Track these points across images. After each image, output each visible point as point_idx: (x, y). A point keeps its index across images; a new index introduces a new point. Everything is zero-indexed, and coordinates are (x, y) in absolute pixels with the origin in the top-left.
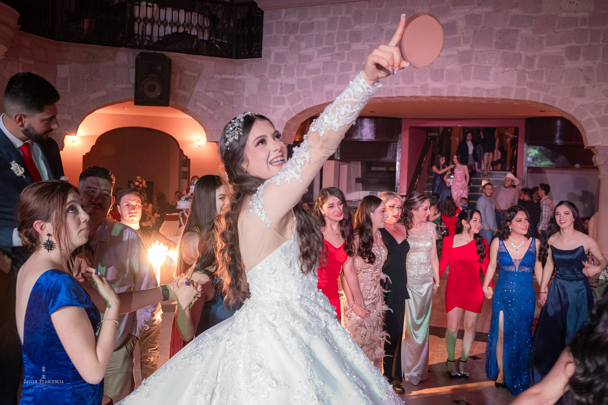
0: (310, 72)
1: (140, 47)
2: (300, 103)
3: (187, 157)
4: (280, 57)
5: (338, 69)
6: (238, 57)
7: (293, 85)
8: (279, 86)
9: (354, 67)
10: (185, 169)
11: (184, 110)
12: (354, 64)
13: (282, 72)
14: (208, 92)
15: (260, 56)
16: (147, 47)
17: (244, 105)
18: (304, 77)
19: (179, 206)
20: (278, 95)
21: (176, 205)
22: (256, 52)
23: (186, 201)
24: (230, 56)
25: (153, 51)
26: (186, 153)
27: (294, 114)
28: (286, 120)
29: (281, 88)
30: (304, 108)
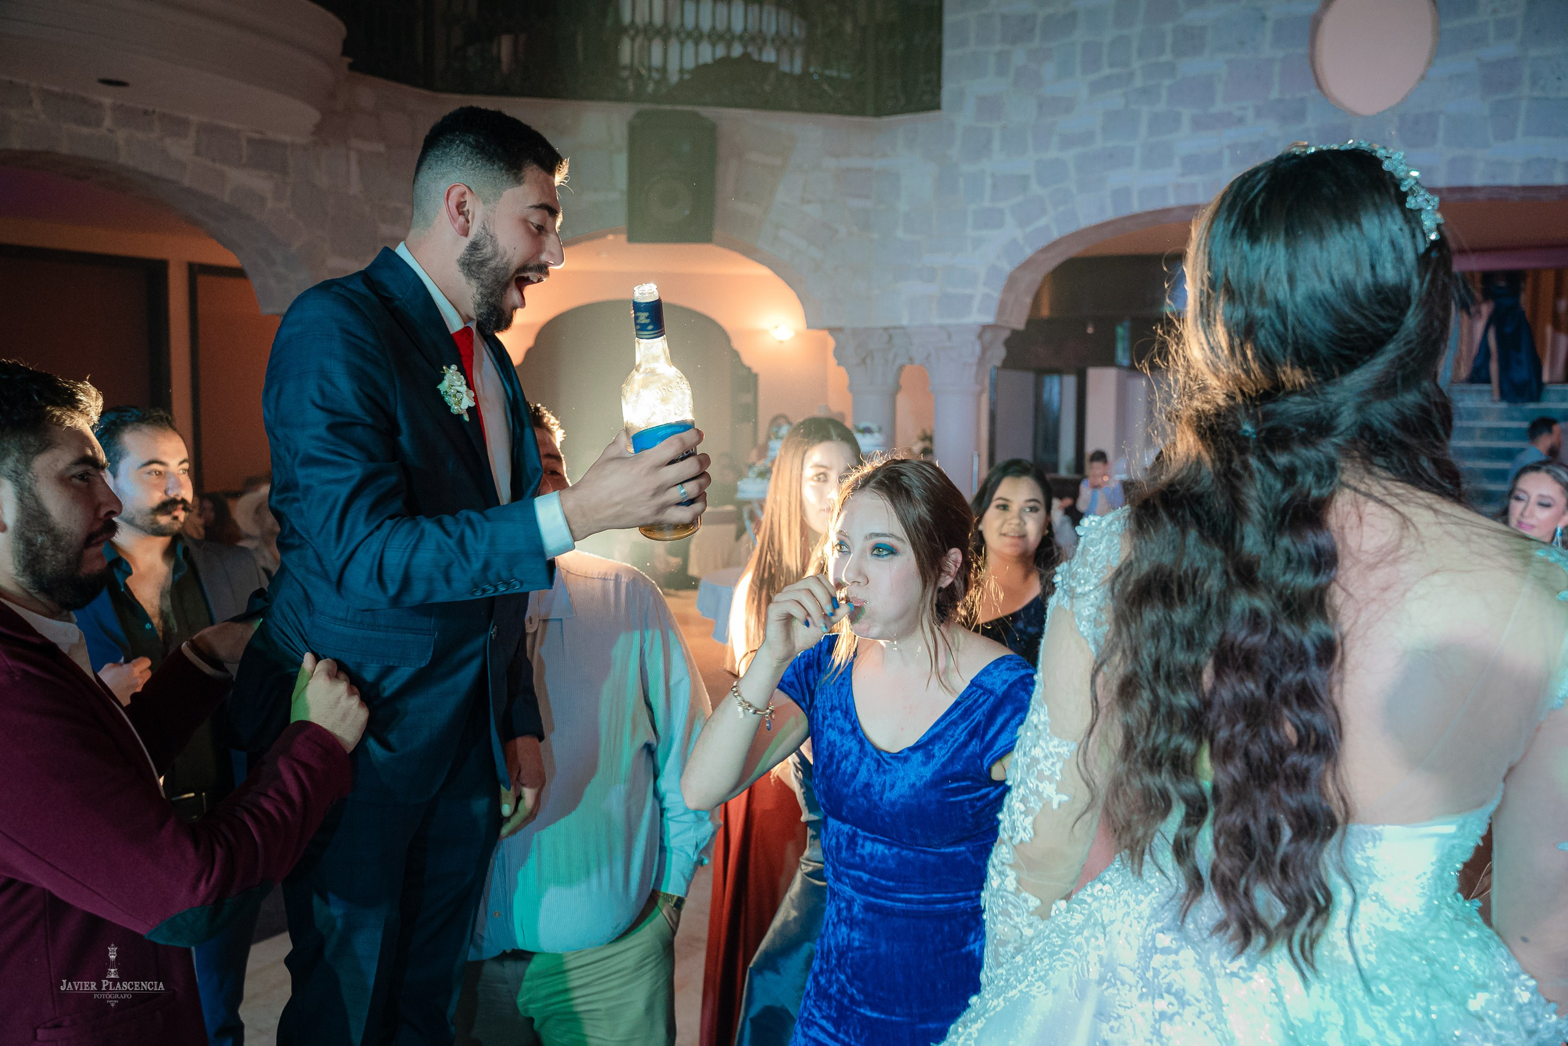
0: (1067, 142)
1: (637, 98)
2: (1042, 222)
3: (749, 369)
4: (990, 107)
5: (1143, 130)
6: (879, 113)
7: (1025, 178)
8: (989, 181)
9: (1186, 121)
10: (747, 398)
11: (750, 252)
12: (1187, 114)
13: (996, 145)
14: (809, 202)
15: (937, 106)
16: (655, 98)
17: (900, 233)
18: (1053, 154)
19: (743, 492)
20: (987, 204)
21: (735, 489)
22: (926, 98)
23: (759, 480)
24: (859, 110)
25: (668, 107)
26: (747, 359)
27: (1029, 252)
28: (1007, 267)
29: (994, 186)
30: (1055, 235)
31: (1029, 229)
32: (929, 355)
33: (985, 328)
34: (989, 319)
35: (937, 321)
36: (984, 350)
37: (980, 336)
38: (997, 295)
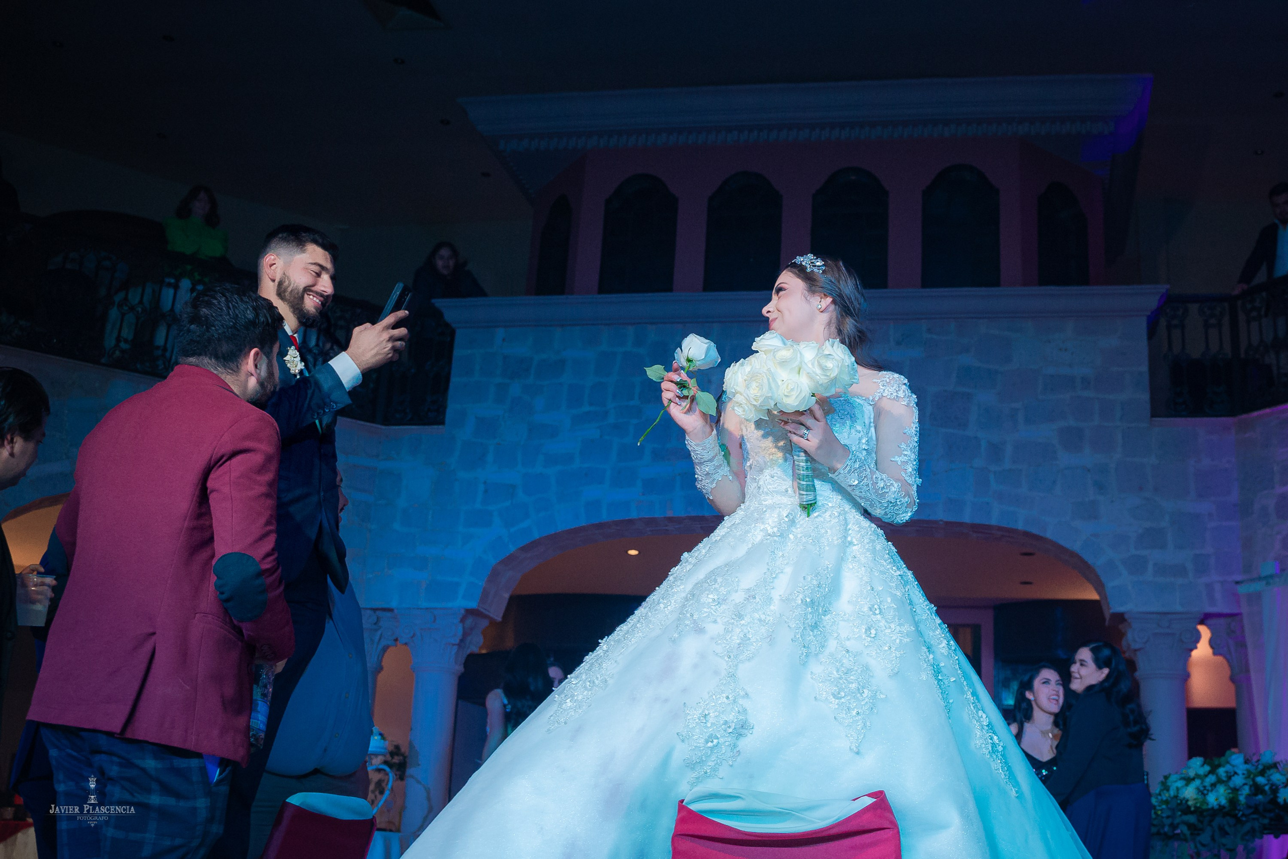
0: (551, 460)
2: (526, 524)
4: (487, 427)
5: (613, 456)
7: (513, 487)
8: (481, 488)
9: (648, 452)
12: (649, 447)
13: (490, 458)
15: (441, 422)
17: (397, 526)
18: (539, 469)
20: (478, 506)
22: (432, 414)
27: (512, 549)
28: (492, 560)
29: (486, 491)
30: (536, 536)
31: (512, 530)
32: (414, 635)
33: (470, 612)
34: (473, 605)
35: (425, 605)
36: (465, 634)
37: (463, 620)
38: (482, 583)
